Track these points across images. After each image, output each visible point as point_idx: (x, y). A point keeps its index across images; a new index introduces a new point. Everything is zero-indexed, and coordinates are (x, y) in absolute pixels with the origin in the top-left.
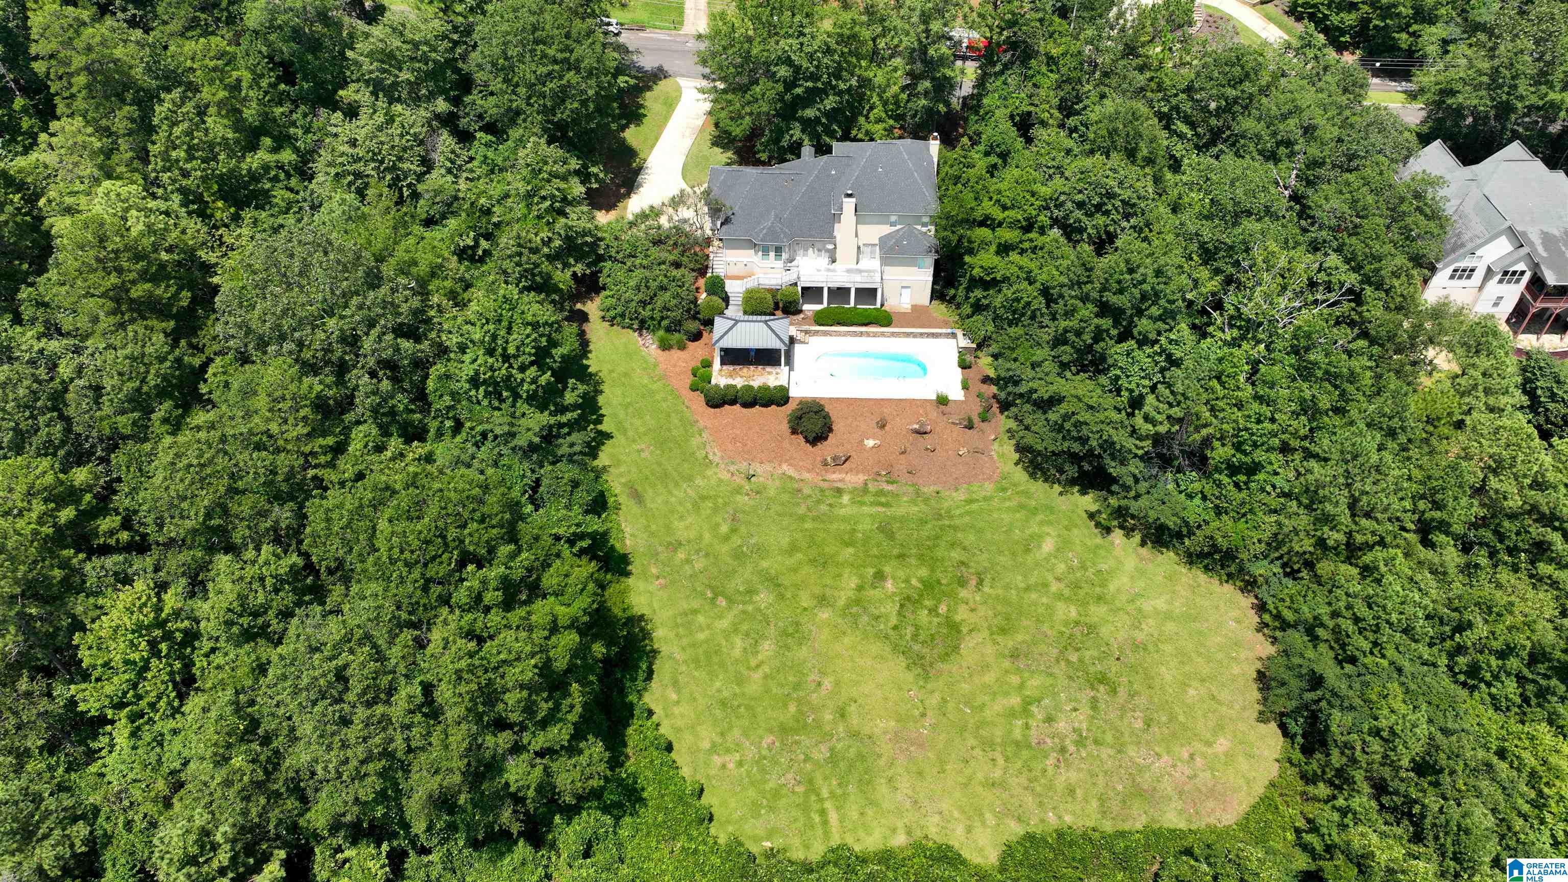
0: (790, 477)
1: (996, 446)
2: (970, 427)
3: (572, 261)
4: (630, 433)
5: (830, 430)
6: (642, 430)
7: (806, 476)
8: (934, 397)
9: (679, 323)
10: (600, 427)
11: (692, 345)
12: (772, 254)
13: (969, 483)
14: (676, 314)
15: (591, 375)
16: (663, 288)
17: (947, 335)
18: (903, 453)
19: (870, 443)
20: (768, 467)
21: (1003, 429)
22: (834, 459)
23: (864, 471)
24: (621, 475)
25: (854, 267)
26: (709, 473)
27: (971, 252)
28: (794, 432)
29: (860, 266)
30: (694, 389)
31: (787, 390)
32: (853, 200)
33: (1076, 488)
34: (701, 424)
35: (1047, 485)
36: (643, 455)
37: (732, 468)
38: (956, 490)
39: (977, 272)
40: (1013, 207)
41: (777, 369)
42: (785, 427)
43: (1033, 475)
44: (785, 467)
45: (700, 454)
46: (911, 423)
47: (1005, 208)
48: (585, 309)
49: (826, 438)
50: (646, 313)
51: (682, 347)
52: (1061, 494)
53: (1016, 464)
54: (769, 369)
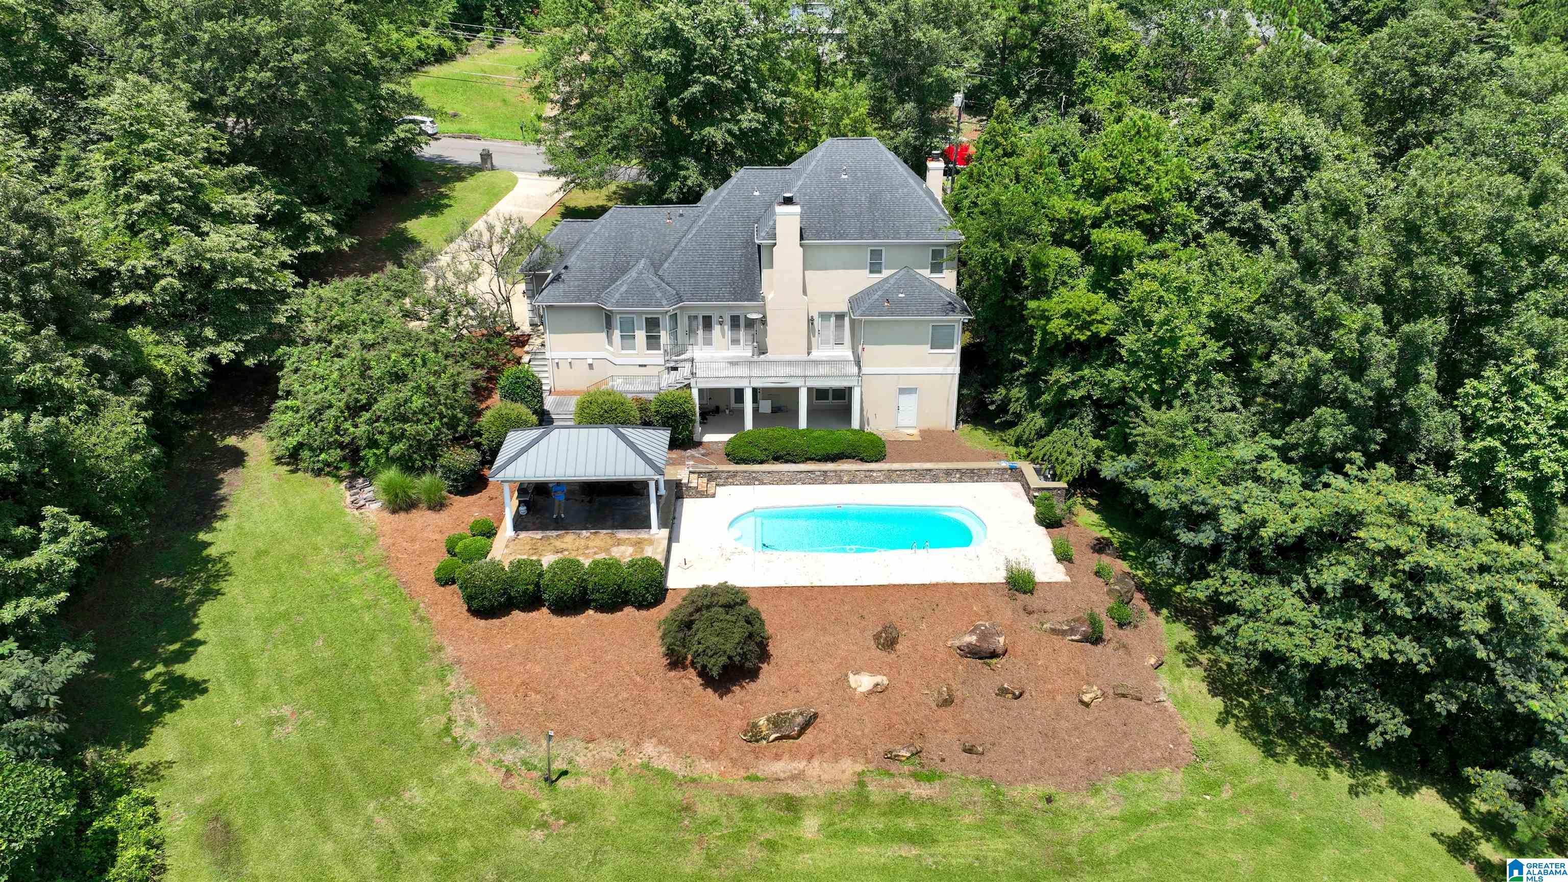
0: (663, 774)
1: (1164, 680)
2: (1095, 638)
3: (209, 333)
4: (262, 681)
5: (764, 655)
6: (294, 670)
7: (706, 768)
8: (1000, 577)
9: (432, 450)
10: (179, 669)
11: (460, 503)
12: (641, 335)
13: (1121, 772)
14: (426, 430)
15: (208, 560)
16: (399, 378)
17: (1002, 475)
18: (947, 702)
19: (863, 682)
20: (607, 750)
21: (1169, 645)
22: (776, 722)
23: (857, 750)
24: (198, 787)
25: (805, 357)
26: (446, 770)
27: (1041, 290)
28: (675, 661)
29: (816, 354)
30: (445, 580)
31: (663, 572)
32: (796, 209)
33: (1383, 777)
34: (450, 651)
35: (1311, 771)
36: (278, 733)
37: (509, 757)
38: (1095, 790)
39: (1057, 326)
40: (1121, 182)
41: (642, 534)
42: (655, 651)
43: (1269, 750)
44: (650, 748)
45: (431, 724)
46: (958, 634)
47: (1100, 192)
48: (241, 445)
49: (753, 674)
50: (359, 429)
51: (438, 506)
52: (1353, 791)
53: (1222, 721)
54: (622, 534)
